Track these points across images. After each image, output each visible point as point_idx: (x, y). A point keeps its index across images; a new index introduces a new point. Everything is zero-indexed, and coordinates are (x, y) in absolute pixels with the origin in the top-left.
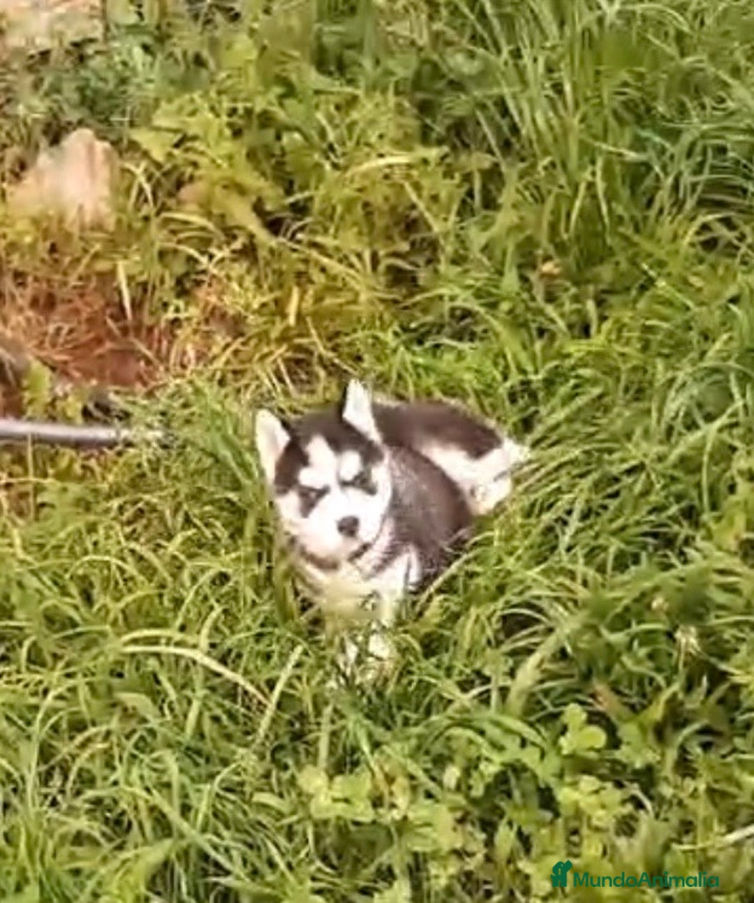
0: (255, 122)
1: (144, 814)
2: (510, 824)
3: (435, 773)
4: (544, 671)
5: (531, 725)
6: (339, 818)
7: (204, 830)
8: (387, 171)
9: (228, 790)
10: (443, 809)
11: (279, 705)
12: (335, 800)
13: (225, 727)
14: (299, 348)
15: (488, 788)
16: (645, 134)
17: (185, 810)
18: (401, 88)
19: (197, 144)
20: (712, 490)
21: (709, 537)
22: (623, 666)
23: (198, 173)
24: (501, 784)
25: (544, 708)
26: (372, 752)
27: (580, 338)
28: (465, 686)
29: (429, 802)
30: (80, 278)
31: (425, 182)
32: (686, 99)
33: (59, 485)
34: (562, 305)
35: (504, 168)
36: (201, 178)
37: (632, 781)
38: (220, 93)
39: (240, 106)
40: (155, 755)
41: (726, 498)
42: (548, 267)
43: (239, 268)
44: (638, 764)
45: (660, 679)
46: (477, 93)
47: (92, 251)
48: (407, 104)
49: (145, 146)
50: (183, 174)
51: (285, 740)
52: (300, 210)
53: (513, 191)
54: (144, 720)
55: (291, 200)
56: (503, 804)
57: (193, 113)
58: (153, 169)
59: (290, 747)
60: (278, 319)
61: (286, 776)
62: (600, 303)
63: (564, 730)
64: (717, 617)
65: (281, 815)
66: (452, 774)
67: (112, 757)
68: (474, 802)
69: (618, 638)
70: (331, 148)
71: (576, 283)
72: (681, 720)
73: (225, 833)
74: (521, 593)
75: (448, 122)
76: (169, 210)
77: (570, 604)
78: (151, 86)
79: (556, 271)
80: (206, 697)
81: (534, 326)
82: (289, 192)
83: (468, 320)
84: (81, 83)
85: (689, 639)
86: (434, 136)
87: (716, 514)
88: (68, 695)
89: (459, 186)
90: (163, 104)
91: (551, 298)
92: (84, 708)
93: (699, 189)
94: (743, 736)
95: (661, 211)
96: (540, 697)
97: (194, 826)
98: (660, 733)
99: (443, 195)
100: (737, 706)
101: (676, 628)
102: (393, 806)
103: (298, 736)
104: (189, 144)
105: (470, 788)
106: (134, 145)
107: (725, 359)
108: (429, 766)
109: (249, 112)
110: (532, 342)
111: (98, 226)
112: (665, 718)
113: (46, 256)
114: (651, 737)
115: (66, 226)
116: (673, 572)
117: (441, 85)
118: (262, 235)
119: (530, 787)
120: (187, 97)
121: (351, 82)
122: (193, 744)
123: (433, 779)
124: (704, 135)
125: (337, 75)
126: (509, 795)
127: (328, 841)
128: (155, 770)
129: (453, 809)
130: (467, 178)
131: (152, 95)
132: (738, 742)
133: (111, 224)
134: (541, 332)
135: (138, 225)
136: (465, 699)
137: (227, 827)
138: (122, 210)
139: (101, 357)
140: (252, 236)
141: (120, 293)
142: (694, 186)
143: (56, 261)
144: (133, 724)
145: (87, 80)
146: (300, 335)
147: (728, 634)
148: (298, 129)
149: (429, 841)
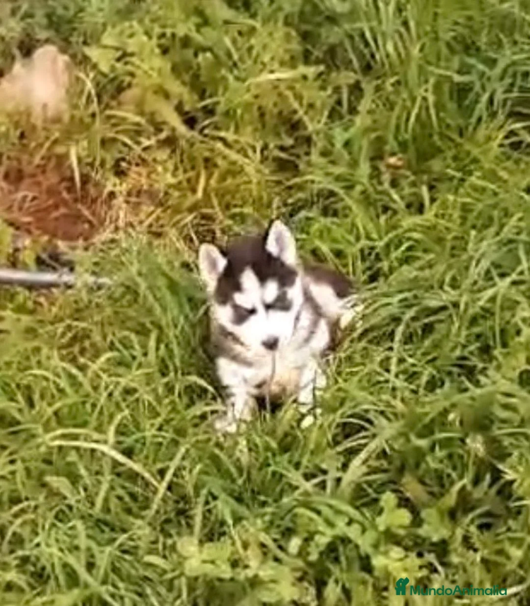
0: (178, 44)
1: (58, 570)
2: (337, 582)
3: (282, 543)
4: (369, 467)
5: (357, 508)
6: (205, 575)
7: (104, 582)
8: (276, 83)
9: (125, 552)
10: (286, 570)
11: (169, 488)
12: (204, 562)
13: (126, 503)
14: (204, 217)
15: (321, 554)
16: (472, 61)
17: (90, 566)
18: (290, 20)
19: (134, 59)
20: (503, 331)
21: (499, 368)
22: (427, 463)
23: (135, 81)
24: (332, 551)
25: (368, 495)
26: (234, 525)
27: (415, 214)
28: (308, 477)
29: (275, 564)
30: (43, 158)
31: (305, 94)
32: (502, 36)
33: (15, 316)
34: (403, 189)
35: (363, 85)
36: (137, 85)
37: (430, 552)
38: (153, 21)
39: (169, 31)
40: (70, 524)
41: (513, 338)
42: (392, 160)
43: (162, 154)
44: (435, 539)
45: (454, 475)
46: (347, 26)
47: (53, 138)
48: (294, 33)
49: (94, 60)
50: (122, 82)
51: (172, 515)
52: (209, 111)
53: (369, 101)
54: (65, 498)
55: (203, 103)
56: (331, 566)
57: (131, 36)
58: (99, 77)
59: (175, 520)
60: (189, 194)
61: (169, 542)
62: (431, 188)
63: (380, 512)
64: (500, 428)
65: (165, 572)
66: (295, 544)
67: (37, 525)
68: (310, 564)
69: (423, 443)
70: (235, 65)
71: (415, 173)
72: (470, 506)
73: (121, 585)
74: (355, 407)
75: (325, 48)
76: (112, 108)
77: (391, 417)
78: (101, 14)
79: (400, 163)
80: (112, 480)
81: (379, 204)
82: (202, 97)
83: (332, 199)
84: (49, 10)
85: (477, 445)
86: (313, 58)
87: (505, 351)
88: (9, 477)
89: (330, 96)
90: (109, 28)
91: (394, 184)
92: (20, 486)
93: (509, 103)
94: (515, 519)
95: (480, 120)
96: (365, 486)
97: (96, 579)
98: (453, 515)
99: (318, 104)
100: (509, 496)
101: (467, 435)
102: (246, 567)
103: (181, 513)
104: (128, 59)
105: (308, 554)
106: (86, 59)
107: (518, 234)
108: (277, 537)
109: (173, 35)
110: (378, 216)
111: (57, 120)
112: (458, 504)
113: (16, 141)
114: (447, 519)
115: (33, 120)
116: (468, 394)
117: (318, 19)
118: (182, 129)
119: (353, 554)
120: (127, 24)
121: (253, 16)
122: (102, 516)
123: (281, 548)
124: (514, 63)
125: (242, 10)
126: (337, 560)
127: (198, 592)
128: (69, 536)
129: (295, 570)
130: (337, 90)
131: (101, 21)
132: (511, 523)
133: (66, 118)
134: (386, 209)
135: (88, 120)
136: (308, 486)
137: (122, 580)
138: (75, 107)
139: (57, 219)
140: (173, 130)
141: (72, 171)
142: (505, 101)
143: (24, 146)
144: (56, 499)
145: (54, 8)
146: (206, 207)
147: (506, 442)
148: (210, 49)
149: (274, 594)
